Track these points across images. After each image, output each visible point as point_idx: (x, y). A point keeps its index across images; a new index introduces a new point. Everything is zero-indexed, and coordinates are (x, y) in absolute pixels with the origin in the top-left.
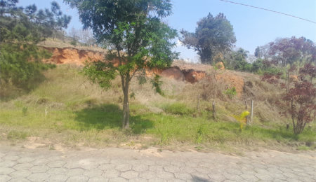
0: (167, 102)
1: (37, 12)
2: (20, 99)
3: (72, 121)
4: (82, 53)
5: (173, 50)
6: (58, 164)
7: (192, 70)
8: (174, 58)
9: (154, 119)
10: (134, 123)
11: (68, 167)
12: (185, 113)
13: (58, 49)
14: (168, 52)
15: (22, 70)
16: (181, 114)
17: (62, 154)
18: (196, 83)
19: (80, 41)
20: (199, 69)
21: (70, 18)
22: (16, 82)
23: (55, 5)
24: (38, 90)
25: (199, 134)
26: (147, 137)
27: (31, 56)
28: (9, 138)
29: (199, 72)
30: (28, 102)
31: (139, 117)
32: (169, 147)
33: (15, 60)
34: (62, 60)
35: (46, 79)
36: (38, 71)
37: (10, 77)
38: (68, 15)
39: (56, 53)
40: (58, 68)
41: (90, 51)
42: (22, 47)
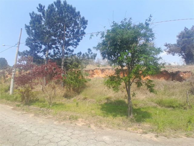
0: (161, 98)
1: (82, 55)
2: (75, 98)
3: (99, 110)
4: (103, 71)
5: (160, 62)
6: (92, 138)
7: (179, 72)
8: (162, 67)
9: (151, 111)
10: (136, 114)
11: (97, 140)
12: (177, 107)
13: (92, 70)
14: (156, 64)
15: (76, 83)
16: (174, 107)
17: (94, 131)
18: (184, 81)
19: (101, 64)
20: (185, 70)
21: (96, 54)
22: (74, 90)
23: (89, 50)
24: (83, 93)
25: (189, 123)
26: (146, 125)
27: (80, 76)
28: (70, 119)
29: (185, 72)
30: (79, 99)
31: (139, 109)
32: (164, 134)
33: (73, 78)
34: (93, 76)
35: (86, 86)
36: (83, 83)
37: (71, 87)
38: (95, 53)
39: (91, 72)
40: (92, 80)
41: (107, 69)
42: (76, 72)
